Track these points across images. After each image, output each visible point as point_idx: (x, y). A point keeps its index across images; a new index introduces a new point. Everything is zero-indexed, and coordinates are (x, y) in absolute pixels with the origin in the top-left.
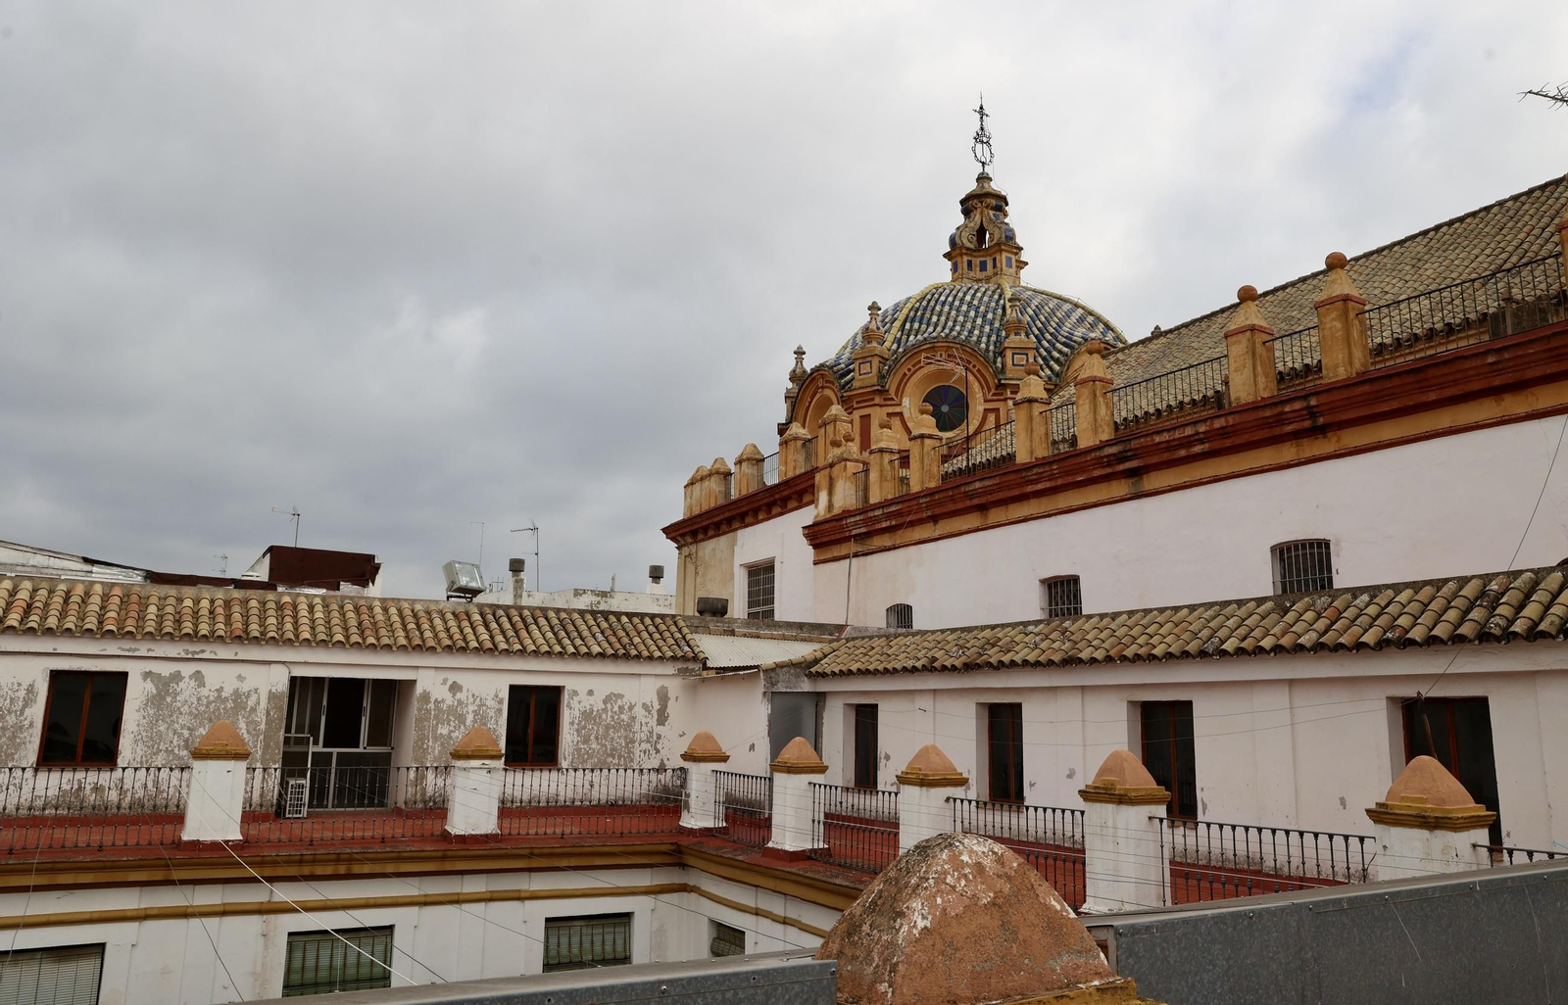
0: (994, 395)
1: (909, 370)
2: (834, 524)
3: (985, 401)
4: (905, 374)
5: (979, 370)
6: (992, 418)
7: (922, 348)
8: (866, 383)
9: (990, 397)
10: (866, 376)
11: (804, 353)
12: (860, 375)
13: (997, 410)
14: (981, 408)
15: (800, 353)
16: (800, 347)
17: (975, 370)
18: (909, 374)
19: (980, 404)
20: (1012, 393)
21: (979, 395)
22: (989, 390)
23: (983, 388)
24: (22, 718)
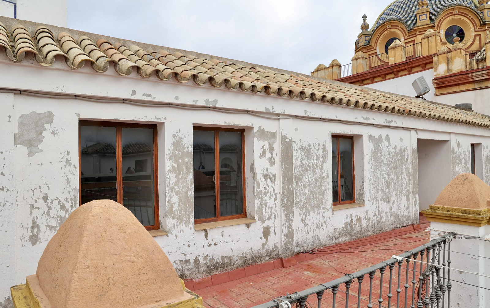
0: (479, 29)
1: (442, 18)
2: (461, 76)
3: (476, 31)
4: (441, 20)
5: (472, 18)
6: (478, 38)
7: (450, 8)
8: (424, 24)
9: (477, 30)
10: (423, 21)
11: (366, 17)
12: (420, 20)
13: (480, 35)
14: (473, 34)
15: (365, 17)
16: (365, 15)
17: (470, 18)
18: (442, 20)
19: (473, 33)
20: (488, 28)
21: (473, 29)
22: (477, 27)
23: (474, 26)
24: (323, 171)
